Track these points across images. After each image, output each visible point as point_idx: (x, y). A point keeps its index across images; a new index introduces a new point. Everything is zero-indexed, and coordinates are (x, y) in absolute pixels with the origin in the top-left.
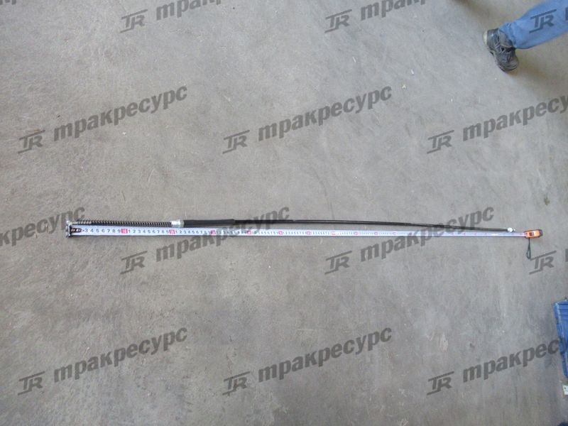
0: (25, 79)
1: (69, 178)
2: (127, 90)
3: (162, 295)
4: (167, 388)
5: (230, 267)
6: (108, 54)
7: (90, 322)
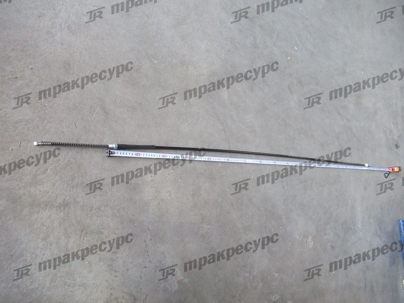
0: (9, 42)
1: (37, 111)
2: (82, 53)
3: (100, 195)
4: (100, 260)
5: (150, 179)
6: (69, 28)
7: (47, 210)
